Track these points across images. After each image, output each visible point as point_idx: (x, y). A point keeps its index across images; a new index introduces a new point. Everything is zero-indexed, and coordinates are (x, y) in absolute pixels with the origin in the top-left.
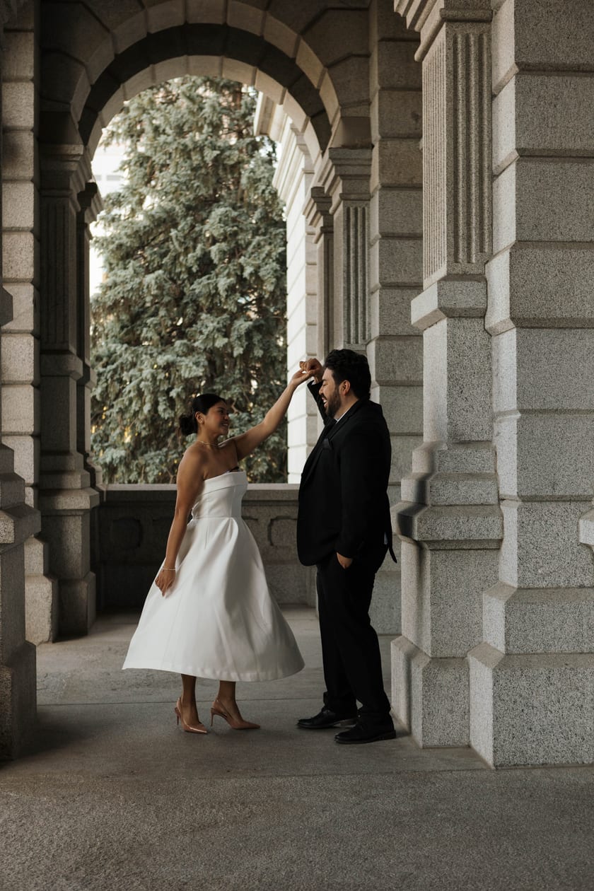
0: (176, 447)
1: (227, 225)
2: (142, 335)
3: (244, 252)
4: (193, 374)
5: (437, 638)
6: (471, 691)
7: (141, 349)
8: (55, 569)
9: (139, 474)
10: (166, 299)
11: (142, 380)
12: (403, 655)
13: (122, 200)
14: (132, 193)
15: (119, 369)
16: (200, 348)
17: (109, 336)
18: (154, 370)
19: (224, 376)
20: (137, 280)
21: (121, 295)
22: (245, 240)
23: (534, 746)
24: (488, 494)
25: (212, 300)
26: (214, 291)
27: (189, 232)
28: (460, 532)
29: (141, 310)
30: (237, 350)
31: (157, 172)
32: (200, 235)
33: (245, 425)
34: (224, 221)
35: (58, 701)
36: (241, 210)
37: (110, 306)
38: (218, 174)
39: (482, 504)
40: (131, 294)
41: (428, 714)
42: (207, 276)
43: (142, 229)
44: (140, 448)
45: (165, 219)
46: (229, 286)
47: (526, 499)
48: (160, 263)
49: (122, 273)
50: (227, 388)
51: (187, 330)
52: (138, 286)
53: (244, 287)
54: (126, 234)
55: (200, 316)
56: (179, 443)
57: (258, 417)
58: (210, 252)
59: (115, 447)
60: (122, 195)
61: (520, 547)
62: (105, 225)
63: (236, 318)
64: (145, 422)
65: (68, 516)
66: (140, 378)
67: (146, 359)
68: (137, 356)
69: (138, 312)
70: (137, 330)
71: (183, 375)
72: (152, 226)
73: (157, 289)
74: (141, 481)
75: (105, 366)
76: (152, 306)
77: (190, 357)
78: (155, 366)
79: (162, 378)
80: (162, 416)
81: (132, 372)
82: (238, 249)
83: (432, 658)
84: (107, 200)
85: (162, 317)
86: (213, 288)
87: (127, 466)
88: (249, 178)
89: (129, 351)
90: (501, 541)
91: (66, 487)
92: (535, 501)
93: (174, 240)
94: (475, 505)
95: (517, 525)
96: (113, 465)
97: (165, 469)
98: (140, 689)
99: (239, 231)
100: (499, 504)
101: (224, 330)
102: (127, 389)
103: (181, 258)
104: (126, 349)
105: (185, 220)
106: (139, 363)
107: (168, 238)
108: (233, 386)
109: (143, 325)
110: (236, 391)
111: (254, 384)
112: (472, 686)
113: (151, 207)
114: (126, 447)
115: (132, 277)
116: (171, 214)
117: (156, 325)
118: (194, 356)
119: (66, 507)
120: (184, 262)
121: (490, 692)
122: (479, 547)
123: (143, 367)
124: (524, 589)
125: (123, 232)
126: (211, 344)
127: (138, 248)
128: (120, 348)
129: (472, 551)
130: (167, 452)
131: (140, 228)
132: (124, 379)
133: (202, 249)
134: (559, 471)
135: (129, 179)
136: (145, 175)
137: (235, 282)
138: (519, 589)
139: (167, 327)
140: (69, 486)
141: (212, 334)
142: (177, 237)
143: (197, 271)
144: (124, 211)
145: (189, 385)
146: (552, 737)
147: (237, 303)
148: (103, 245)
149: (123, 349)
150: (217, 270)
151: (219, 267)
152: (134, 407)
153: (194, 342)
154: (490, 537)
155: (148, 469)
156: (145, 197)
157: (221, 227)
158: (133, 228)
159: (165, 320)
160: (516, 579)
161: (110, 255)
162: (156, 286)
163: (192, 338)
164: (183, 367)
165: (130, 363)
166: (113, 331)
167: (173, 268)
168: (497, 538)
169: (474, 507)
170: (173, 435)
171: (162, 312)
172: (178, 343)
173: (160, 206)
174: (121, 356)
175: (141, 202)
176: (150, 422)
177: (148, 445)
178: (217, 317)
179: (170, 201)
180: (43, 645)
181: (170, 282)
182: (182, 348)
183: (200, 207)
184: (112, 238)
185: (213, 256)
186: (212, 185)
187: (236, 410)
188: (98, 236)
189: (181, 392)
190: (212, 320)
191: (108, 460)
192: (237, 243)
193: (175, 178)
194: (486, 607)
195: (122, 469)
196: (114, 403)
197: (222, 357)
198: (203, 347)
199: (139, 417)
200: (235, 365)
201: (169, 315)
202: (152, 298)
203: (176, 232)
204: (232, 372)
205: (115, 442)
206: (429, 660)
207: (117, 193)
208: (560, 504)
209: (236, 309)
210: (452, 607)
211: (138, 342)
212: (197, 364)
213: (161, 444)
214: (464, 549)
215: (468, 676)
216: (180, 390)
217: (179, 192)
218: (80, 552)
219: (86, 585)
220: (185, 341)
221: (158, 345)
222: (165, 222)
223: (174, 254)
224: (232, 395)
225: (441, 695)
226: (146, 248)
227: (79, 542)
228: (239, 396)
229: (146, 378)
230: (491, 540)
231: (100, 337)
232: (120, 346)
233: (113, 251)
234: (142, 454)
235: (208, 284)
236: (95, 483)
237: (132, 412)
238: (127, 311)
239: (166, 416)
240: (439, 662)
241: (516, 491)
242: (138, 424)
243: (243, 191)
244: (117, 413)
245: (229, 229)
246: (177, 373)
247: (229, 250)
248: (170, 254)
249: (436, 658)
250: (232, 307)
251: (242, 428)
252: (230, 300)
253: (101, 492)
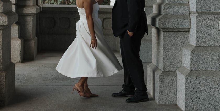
5: (165, 64)
6: (177, 84)
8: (22, 35)
12: (152, 70)
23: (200, 105)
24: (185, 11)
28: (175, 25)
35: (22, 85)
39: (183, 15)
41: (161, 93)
47: (199, 13)
61: (197, 31)
65: (28, 16)
74: (55, 4)
83: (163, 72)
90: (190, 28)
91: (27, 5)
92: (203, 14)
94: (180, 15)
95: (196, 23)
98: (54, 81)
100: (189, 15)
112: (178, 82)
119: (27, 13)
121: (184, 85)
122: (182, 31)
124: (198, 46)
129: (179, 32)
134: (212, 3)
138: (196, 46)
140: (28, 5)
146: (207, 102)
154: (186, 27)
160: (195, 43)
168: (188, 27)
169: (180, 16)
180: (17, 64)
194: (184, 53)
206: (162, 72)
208: (212, 15)
210: (171, 53)
214: (175, 31)
215: (176, 78)
218: (32, 29)
219: (34, 42)
225: (166, 85)
227: (32, 26)
230: (186, 28)
236: (38, 4)
240: (166, 73)
241: (196, 10)
249: (164, 72)
253: (40, 7)
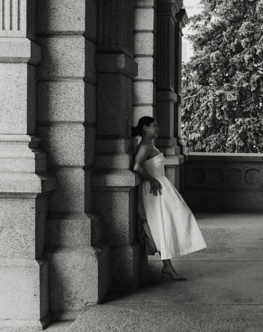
0: (224, 132)
1: (249, 30)
2: (209, 81)
3: (257, 43)
4: (232, 99)
7: (208, 87)
9: (207, 145)
10: (220, 64)
11: (209, 102)
13: (201, 17)
14: (205, 14)
15: (198, 96)
16: (236, 87)
17: (194, 81)
18: (214, 97)
19: (247, 100)
20: (207, 55)
21: (200, 62)
22: (257, 37)
25: (242, 65)
26: (243, 61)
27: (231, 34)
29: (209, 69)
30: (253, 88)
31: (217, 5)
32: (237, 34)
33: (256, 123)
34: (248, 28)
36: (256, 23)
37: (194, 67)
38: (246, 6)
40: (204, 62)
42: (239, 54)
43: (210, 31)
44: (208, 132)
45: (220, 27)
46: (249, 59)
48: (218, 48)
49: (200, 52)
50: (248, 106)
51: (230, 79)
52: (207, 58)
53: (257, 59)
54: (202, 33)
55: (236, 72)
56: (225, 131)
57: (262, 120)
58: (241, 42)
59: (196, 133)
60: (201, 15)
62: (193, 29)
63: (253, 74)
64: (210, 121)
65: (169, 168)
66: (208, 101)
67: (211, 92)
68: (207, 91)
69: (208, 70)
70: (207, 78)
71: (227, 100)
72: (214, 30)
73: (216, 59)
74: (208, 148)
75: (192, 95)
76: (214, 67)
77: (231, 91)
78: (215, 95)
79: (218, 101)
80: (218, 118)
81: (204, 98)
82: (254, 41)
84: (194, 17)
85: (218, 72)
86: (242, 59)
87: (201, 141)
88: (260, 8)
89: (203, 88)
93: (224, 37)
96: (195, 141)
97: (219, 143)
99: (255, 33)
101: (247, 79)
102: (202, 105)
103: (228, 45)
104: (202, 87)
105: (230, 27)
106: (207, 94)
107: (222, 36)
108: (251, 105)
109: (210, 76)
110: (252, 107)
111: (261, 104)
113: (215, 21)
114: (201, 132)
115: (205, 54)
116: (223, 24)
117: (215, 76)
118: (233, 91)
120: (229, 47)
123: (209, 96)
125: (201, 33)
126: (241, 85)
127: (208, 40)
128: (199, 87)
130: (219, 135)
131: (209, 31)
132: (200, 101)
133: (237, 41)
135: (204, 8)
136: (212, 6)
137: (252, 57)
139: (220, 77)
141: (241, 81)
142: (226, 35)
143: (235, 51)
144: (201, 23)
145: (230, 104)
147: (253, 66)
148: (192, 38)
149: (200, 87)
150: (244, 51)
151: (245, 50)
152: (205, 114)
153: (233, 84)
155: (211, 143)
156: (212, 16)
157: (246, 31)
158: (205, 31)
159: (219, 74)
161: (195, 43)
162: (216, 58)
163: (232, 83)
164: (228, 96)
165: (204, 94)
166: (196, 79)
167: (224, 50)
170: (222, 127)
171: (218, 70)
172: (225, 85)
173: (218, 21)
174: (199, 90)
175: (209, 19)
176: (212, 121)
177: (211, 132)
178: (244, 73)
179: (223, 18)
181: (222, 56)
182: (227, 87)
183: (236, 22)
184: (196, 35)
185: (242, 44)
186: (243, 11)
187: (251, 116)
188: (190, 34)
189: (226, 107)
190: (241, 74)
191: (193, 138)
192: (253, 38)
193: (225, 8)
195: (199, 143)
196: (196, 112)
197: (246, 91)
198: (237, 87)
199: (207, 119)
200: (252, 95)
201: (222, 72)
202: (214, 63)
203: (225, 33)
204: (250, 99)
205: (196, 130)
207: (198, 15)
209: (252, 69)
211: (207, 84)
212: (234, 95)
213: (217, 131)
216: (226, 106)
217: (227, 14)
220: (229, 84)
221: (216, 86)
222: (220, 28)
223: (224, 43)
224: (250, 109)
226: (212, 40)
228: (253, 110)
229: (210, 101)
231: (190, 81)
232: (199, 85)
233: (196, 41)
234: (208, 136)
235: (240, 57)
236: (182, 152)
237: (204, 116)
238: (202, 70)
239: (220, 119)
242: (207, 122)
243: (257, 14)
244: (197, 116)
245: (250, 32)
246: (225, 99)
247: (250, 42)
248: (222, 43)
250: (251, 68)
251: (254, 125)
252: (250, 65)
253: (185, 156)
